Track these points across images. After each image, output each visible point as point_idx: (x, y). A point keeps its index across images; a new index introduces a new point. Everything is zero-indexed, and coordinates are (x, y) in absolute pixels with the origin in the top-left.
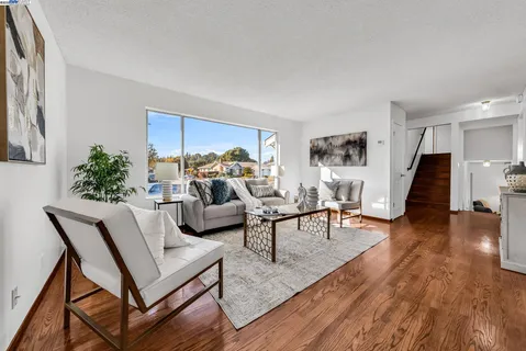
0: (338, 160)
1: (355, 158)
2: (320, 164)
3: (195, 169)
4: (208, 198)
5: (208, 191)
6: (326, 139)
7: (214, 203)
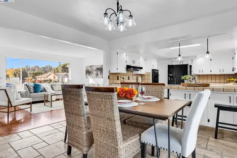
0: (94, 75)
1: (99, 75)
2: (89, 77)
3: (34, 77)
4: (32, 90)
5: (32, 88)
6: (91, 66)
7: (35, 92)
